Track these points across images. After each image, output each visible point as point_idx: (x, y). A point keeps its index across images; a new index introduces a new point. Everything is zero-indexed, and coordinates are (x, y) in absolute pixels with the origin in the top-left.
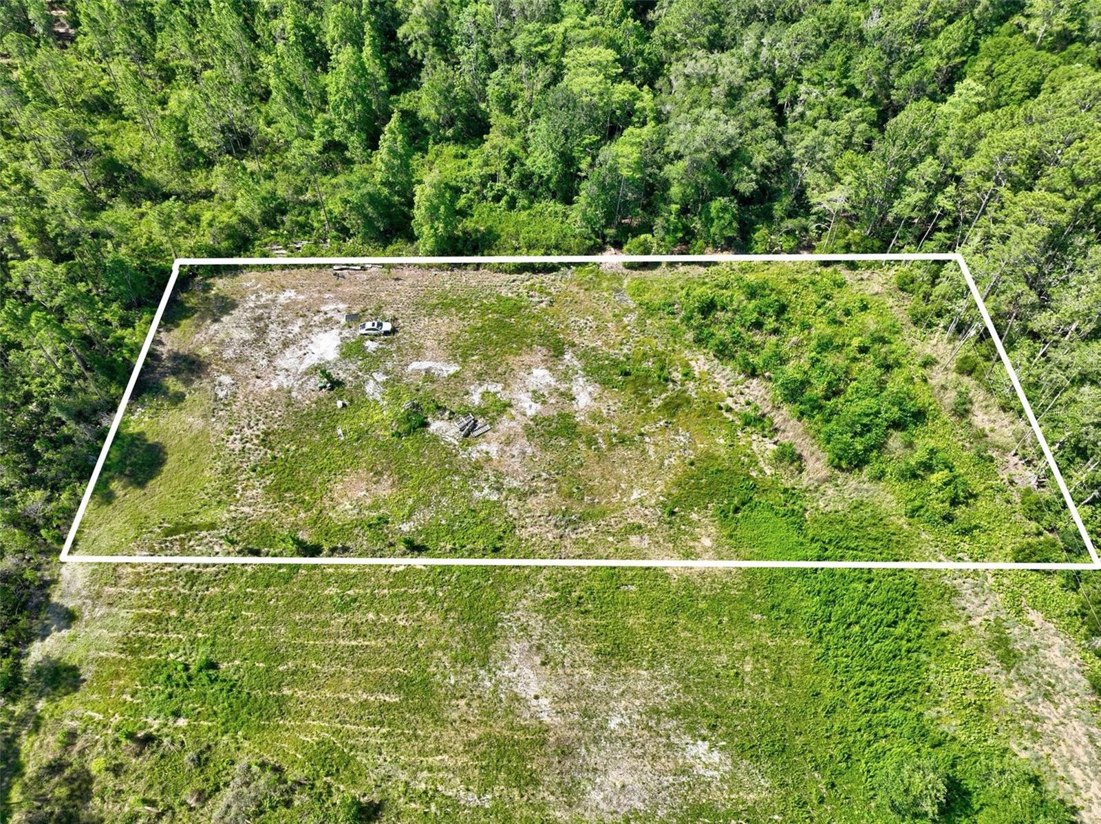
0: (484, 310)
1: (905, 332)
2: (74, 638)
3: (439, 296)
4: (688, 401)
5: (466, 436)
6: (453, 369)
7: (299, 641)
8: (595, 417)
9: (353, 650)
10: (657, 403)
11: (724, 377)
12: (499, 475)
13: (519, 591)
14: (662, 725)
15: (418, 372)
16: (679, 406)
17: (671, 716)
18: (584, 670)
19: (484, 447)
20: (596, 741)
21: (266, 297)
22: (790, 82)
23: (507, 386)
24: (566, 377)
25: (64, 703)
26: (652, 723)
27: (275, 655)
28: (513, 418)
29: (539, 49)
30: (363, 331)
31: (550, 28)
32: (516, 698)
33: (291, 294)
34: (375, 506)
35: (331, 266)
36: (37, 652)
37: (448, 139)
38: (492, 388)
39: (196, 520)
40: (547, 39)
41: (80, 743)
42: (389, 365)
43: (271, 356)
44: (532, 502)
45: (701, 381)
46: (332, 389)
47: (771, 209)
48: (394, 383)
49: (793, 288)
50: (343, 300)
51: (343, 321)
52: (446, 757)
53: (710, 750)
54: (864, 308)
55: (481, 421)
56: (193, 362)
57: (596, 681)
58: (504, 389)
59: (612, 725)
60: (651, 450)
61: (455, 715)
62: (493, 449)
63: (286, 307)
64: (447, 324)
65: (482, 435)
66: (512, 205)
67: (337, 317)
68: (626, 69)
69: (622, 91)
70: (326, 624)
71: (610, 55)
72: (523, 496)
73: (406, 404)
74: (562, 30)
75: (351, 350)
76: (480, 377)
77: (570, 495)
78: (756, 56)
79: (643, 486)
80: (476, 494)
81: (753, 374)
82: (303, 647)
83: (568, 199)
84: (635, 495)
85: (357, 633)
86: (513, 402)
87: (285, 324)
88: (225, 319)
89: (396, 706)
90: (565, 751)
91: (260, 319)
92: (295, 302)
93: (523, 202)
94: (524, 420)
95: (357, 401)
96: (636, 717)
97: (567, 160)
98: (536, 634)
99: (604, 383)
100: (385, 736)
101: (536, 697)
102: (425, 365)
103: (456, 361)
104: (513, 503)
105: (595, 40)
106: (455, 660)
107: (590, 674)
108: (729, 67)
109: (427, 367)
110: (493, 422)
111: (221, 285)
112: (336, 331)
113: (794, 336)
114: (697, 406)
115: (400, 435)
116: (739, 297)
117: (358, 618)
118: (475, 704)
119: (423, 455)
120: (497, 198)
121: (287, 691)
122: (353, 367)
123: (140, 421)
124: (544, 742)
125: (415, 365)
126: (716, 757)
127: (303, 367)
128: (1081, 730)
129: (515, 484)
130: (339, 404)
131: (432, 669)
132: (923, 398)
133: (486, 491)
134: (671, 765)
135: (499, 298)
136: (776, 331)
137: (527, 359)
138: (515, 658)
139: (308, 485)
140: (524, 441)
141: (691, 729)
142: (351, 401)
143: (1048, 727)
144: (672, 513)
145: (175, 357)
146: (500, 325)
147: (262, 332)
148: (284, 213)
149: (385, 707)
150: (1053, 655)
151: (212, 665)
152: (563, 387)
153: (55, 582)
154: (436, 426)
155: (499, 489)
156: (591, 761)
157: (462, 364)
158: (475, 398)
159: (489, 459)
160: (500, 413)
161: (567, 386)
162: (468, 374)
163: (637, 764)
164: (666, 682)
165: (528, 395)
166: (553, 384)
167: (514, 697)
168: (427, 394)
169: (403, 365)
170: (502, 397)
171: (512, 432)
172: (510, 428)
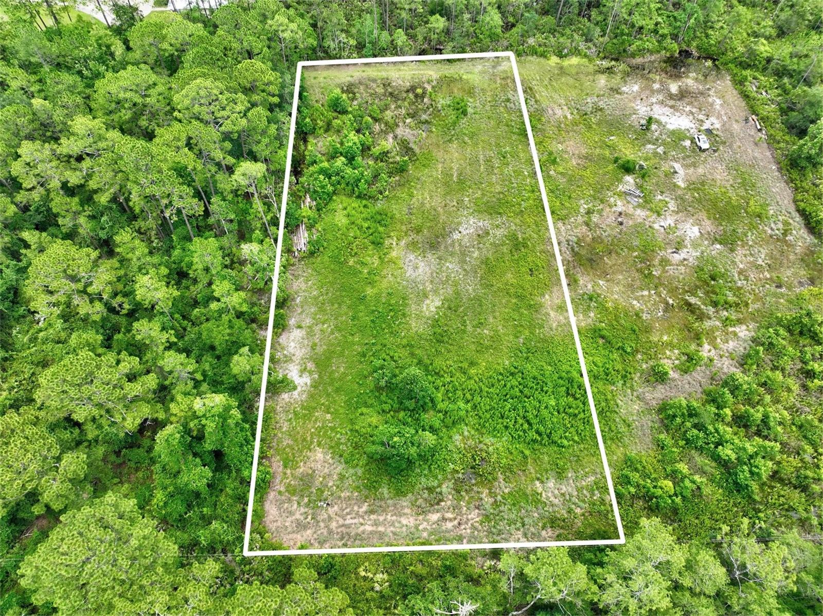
0: (747, 197)
3: (751, 172)
4: (700, 320)
5: (627, 194)
6: (682, 184)
7: (481, 142)
8: (665, 262)
9: (478, 161)
12: (600, 212)
14: (450, 287)
15: (673, 168)
16: (693, 313)
17: (455, 291)
18: (477, 252)
19: (619, 203)
20: (439, 258)
23: (677, 213)
24: (698, 246)
26: (450, 282)
27: (472, 135)
28: (648, 217)
33: (719, 102)
34: (563, 159)
38: (671, 205)
42: (673, 153)
43: (661, 103)
44: (583, 228)
45: (724, 330)
48: (658, 157)
50: (723, 126)
51: (704, 128)
52: (429, 199)
53: (437, 307)
55: (640, 200)
57: (472, 258)
58: (673, 211)
59: (448, 265)
60: (644, 293)
61: (448, 201)
62: (620, 208)
63: (706, 102)
64: (724, 178)
65: (628, 202)
67: (707, 125)
72: (587, 224)
73: (643, 163)
75: (679, 134)
76: (680, 199)
79: (610, 287)
80: (583, 202)
84: (601, 282)
86: (663, 217)
92: (712, 105)
94: (649, 223)
95: (637, 142)
96: (453, 275)
98: (495, 232)
99: (700, 267)
102: (680, 170)
103: (689, 185)
104: (580, 219)
106: (477, 199)
107: (475, 255)
109: (678, 171)
110: (642, 207)
112: (693, 126)
114: (697, 326)
115: (616, 163)
117: (495, 160)
118: (455, 209)
119: (605, 175)
121: (455, 142)
124: (438, 236)
125: (678, 165)
126: (434, 310)
127: (656, 116)
129: (595, 220)
131: (471, 191)
133: (586, 206)
134: (428, 289)
135: (765, 205)
137: (707, 223)
138: (480, 223)
141: (447, 298)
143: (465, 510)
149: (451, 176)
152: (687, 244)
154: (629, 179)
155: (589, 212)
156: (429, 255)
157: (688, 188)
158: (660, 197)
159: (610, 206)
160: (651, 210)
161: (689, 246)
162: (680, 192)
163: (428, 274)
164: (474, 290)
165: (673, 225)
166: (688, 238)
167: (459, 224)
168: (655, 173)
169: (675, 160)
170: (665, 211)
171: (636, 217)
172: (639, 216)
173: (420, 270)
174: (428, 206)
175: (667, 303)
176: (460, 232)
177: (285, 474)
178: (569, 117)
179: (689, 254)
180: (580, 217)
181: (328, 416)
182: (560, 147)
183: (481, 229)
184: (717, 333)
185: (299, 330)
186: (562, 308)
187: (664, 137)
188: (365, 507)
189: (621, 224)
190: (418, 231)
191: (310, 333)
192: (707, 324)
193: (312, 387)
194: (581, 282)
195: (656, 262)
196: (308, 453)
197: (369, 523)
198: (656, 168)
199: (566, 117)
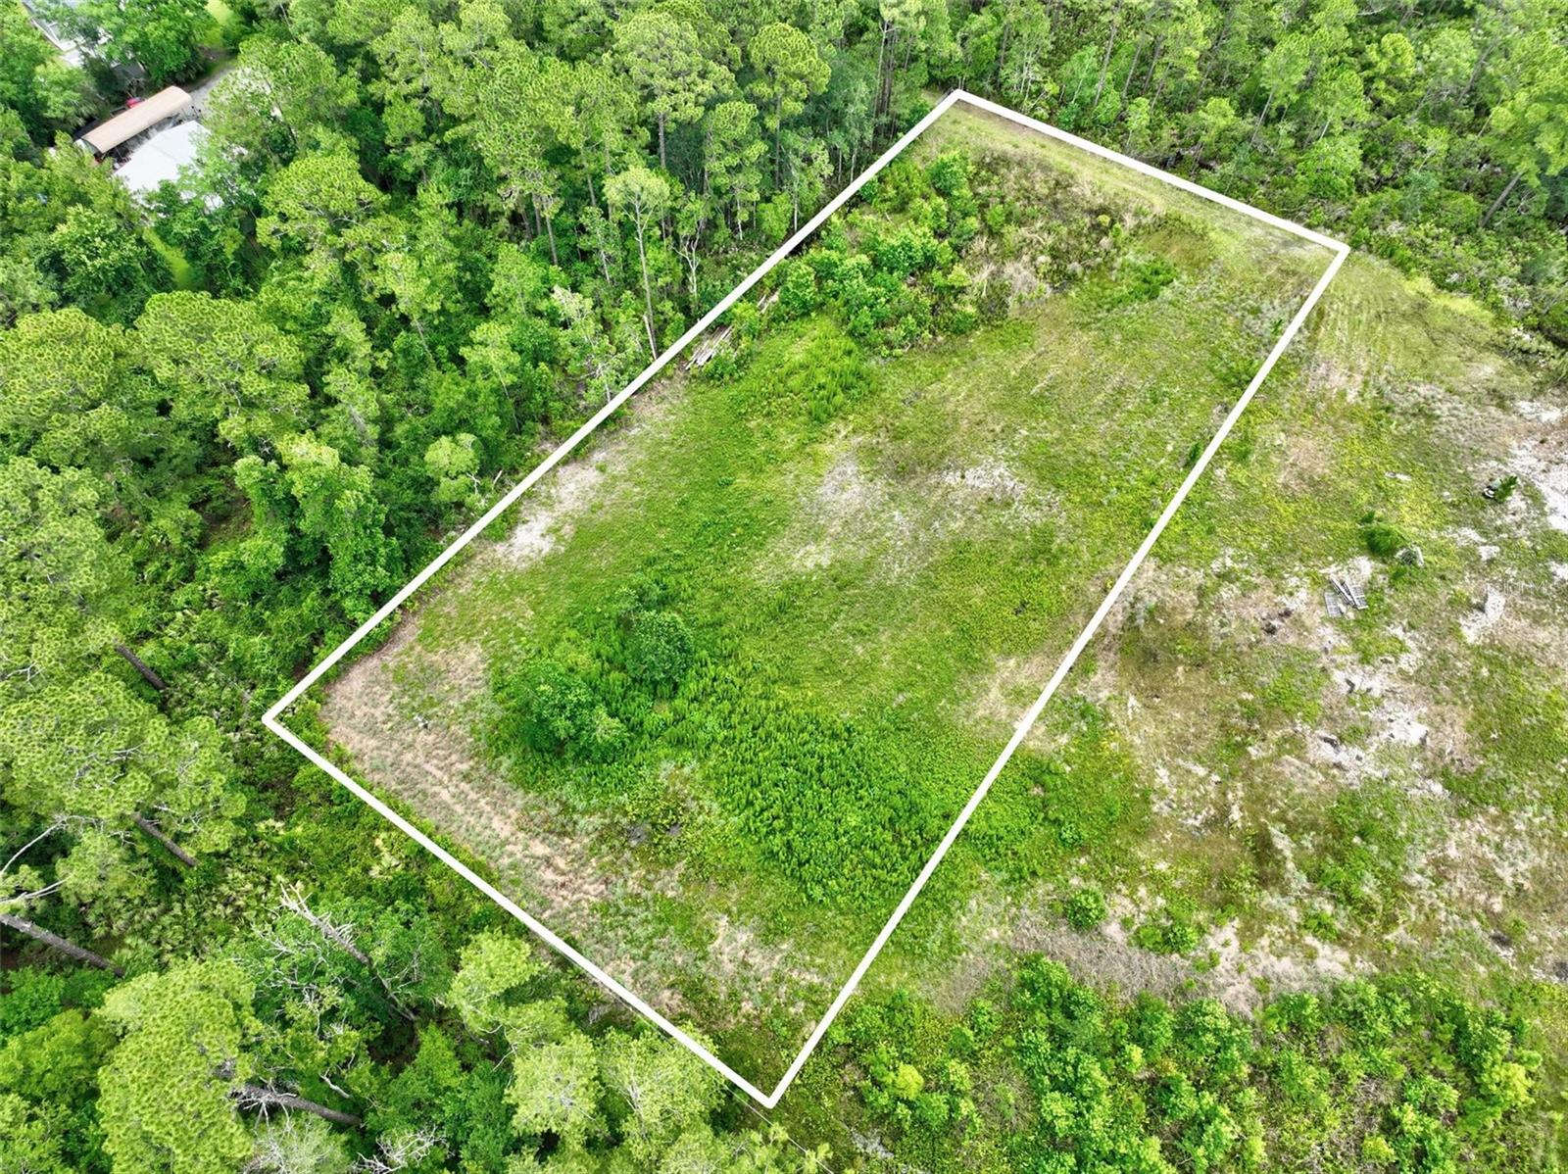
4: (1262, 883)
5: (1332, 588)
6: (1471, 636)
8: (1293, 746)
11: (1287, 973)
12: (1248, 587)
14: (867, 548)
15: (1482, 596)
16: (1259, 863)
17: (869, 559)
18: (962, 523)
19: (1302, 595)
20: (893, 495)
23: (1408, 679)
24: (1395, 761)
28: (1338, 652)
32: (973, 464)
34: (1266, 463)
38: (1408, 659)
42: (1510, 572)
44: (1189, 596)
45: (1295, 934)
46: (1485, 495)
48: (1473, 562)
53: (818, 565)
58: (1401, 671)
60: (1196, 770)
61: (991, 419)
62: (1294, 604)
65: (1322, 604)
70: (1143, 377)
72: (1202, 592)
73: (1424, 556)
76: (1439, 658)
79: (1142, 719)
80: (1231, 552)
82: (1130, 355)
84: (1133, 701)
86: (1368, 668)
94: (1328, 662)
95: (1451, 511)
96: (889, 535)
98: (1023, 510)
99: (1357, 799)
100: (1008, 372)
102: (1496, 611)
103: (1487, 647)
104: (1197, 578)
106: (1042, 443)
107: (954, 527)
109: (1488, 609)
110: (1343, 627)
114: (1247, 889)
117: (1135, 398)
118: (990, 436)
119: (1322, 533)
121: (1093, 333)
125: (1498, 599)
129: (1226, 596)
131: (1044, 424)
133: (1229, 563)
137: (1456, 734)
138: (1011, 483)
141: (846, 564)
142: (1451, 506)
149: (1033, 382)
152: (1372, 743)
154: (1365, 566)
155: (1225, 576)
156: (880, 483)
157: (1477, 651)
158: (1398, 632)
159: (1278, 590)
160: (1355, 642)
161: (1372, 749)
162: (1451, 647)
163: (852, 510)
164: (900, 578)
165: (1376, 693)
166: (1385, 735)
167: (976, 463)
168: (1430, 584)
169: (1504, 586)
170: (1386, 661)
171: (1313, 637)
172: (1321, 639)
173: (845, 496)
174: (950, 407)
175: (1224, 812)
176: (963, 477)
177: (412, 648)
178: (1351, 397)
179: (1359, 764)
180: (1200, 574)
181: (530, 614)
182: (1281, 439)
183: (1004, 492)
184: (1274, 928)
185: (597, 473)
186: (1020, 697)
187: (1521, 532)
188: (465, 767)
189: (1271, 631)
190: (898, 436)
191: (607, 488)
192: (1270, 899)
193: (544, 559)
194: (1096, 679)
195: (1274, 735)
196: (462, 644)
197: (452, 789)
198: (1443, 578)
199: (1343, 395)
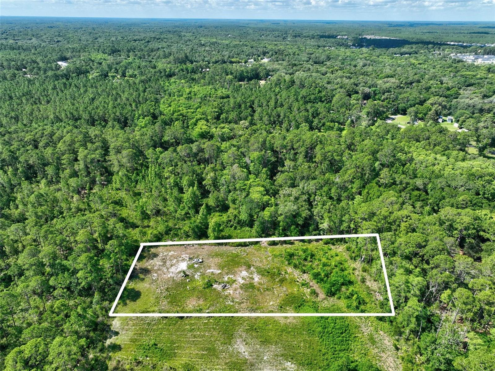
0: (228, 256)
1: (349, 262)
2: (117, 339)
3: (215, 253)
4: (286, 279)
5: (224, 288)
6: (219, 271)
7: (179, 339)
8: (260, 284)
9: (194, 341)
10: (277, 280)
11: (296, 274)
12: (233, 298)
13: (239, 327)
14: (278, 358)
15: (210, 272)
16: (283, 281)
17: (281, 356)
18: (257, 346)
19: (229, 291)
20: (261, 362)
21: (165, 254)
22: (313, 196)
23: (235, 276)
24: (251, 273)
25: (116, 354)
26: (276, 358)
27: (173, 342)
28: (237, 284)
29: (243, 187)
30: (194, 262)
31: (246, 182)
32: (239, 352)
33: (172, 253)
34: (199, 306)
35: (184, 245)
36: (108, 342)
37: (217, 211)
38: (231, 277)
39: (149, 310)
40: (245, 185)
41: (121, 363)
42: (201, 271)
43: (168, 269)
44: (242, 305)
45: (290, 275)
46: (185, 277)
47: (309, 229)
48: (203, 275)
49: (316, 250)
50: (188, 254)
51: (188, 259)
52: (220, 366)
53: (291, 364)
54: (337, 255)
55: (227, 285)
56: (146, 270)
57: (260, 348)
59: (265, 358)
60: (276, 292)
61: (222, 356)
62: (231, 292)
63: (171, 256)
64: (217, 260)
65: (228, 288)
66: (235, 228)
67: (186, 258)
68: (267, 192)
69: (266, 198)
70: (186, 335)
71: (262, 189)
72: (240, 304)
73: (207, 280)
74: (249, 182)
75: (190, 267)
76: (227, 274)
77: (253, 303)
78: (303, 188)
79: (274, 301)
80: (227, 303)
81: (304, 272)
82: (180, 340)
83: (251, 226)
84: (271, 303)
85: (195, 337)
86: (237, 280)
87: (171, 260)
88: (155, 259)
89: (206, 354)
90: (252, 365)
91: (164, 259)
92: (174, 255)
93: (238, 228)
94: (240, 285)
95: (192, 280)
96: (271, 356)
97: (251, 216)
98: (244, 337)
99: (262, 275)
100: (203, 361)
101: (244, 352)
102: (211, 270)
103: (220, 269)
105: (258, 185)
106: (222, 343)
107: (259, 347)
108: (295, 192)
110: (231, 285)
111: (153, 250)
112: (186, 262)
113: (316, 262)
114: (289, 281)
115: (205, 288)
116: (301, 253)
117: (195, 333)
118: (228, 354)
119: (212, 293)
120: (231, 227)
121: (176, 351)
122: (191, 271)
123: (131, 285)
124: (246, 363)
125: (209, 271)
126: (293, 366)
127: (177, 271)
128: (392, 359)
129: (238, 301)
130: (188, 280)
131: (216, 346)
132: (353, 278)
133: (229, 302)
134: (281, 368)
135: (232, 253)
136: (311, 261)
137: (240, 269)
138: (238, 343)
139: (179, 301)
140: (240, 290)
141: (286, 359)
142: (191, 280)
143: (383, 359)
144: (281, 307)
145: (141, 269)
146: (233, 260)
147: (165, 262)
148: (171, 231)
149: (203, 355)
150: (386, 342)
151: (156, 345)
152: (251, 276)
153: (111, 325)
154: (215, 286)
155: (233, 302)
156: (259, 367)
158: (226, 279)
159: (230, 295)
160: (233, 283)
162: (224, 273)
163: (272, 368)
164: (280, 348)
165: (241, 278)
166: (248, 275)
168: (212, 278)
169: (205, 271)
170: (234, 279)
172: (236, 287)
174: (224, 367)
179: (256, 276)
180: (236, 305)
182: (190, 306)
183: (242, 343)
186: (286, 317)
198: (209, 277)
